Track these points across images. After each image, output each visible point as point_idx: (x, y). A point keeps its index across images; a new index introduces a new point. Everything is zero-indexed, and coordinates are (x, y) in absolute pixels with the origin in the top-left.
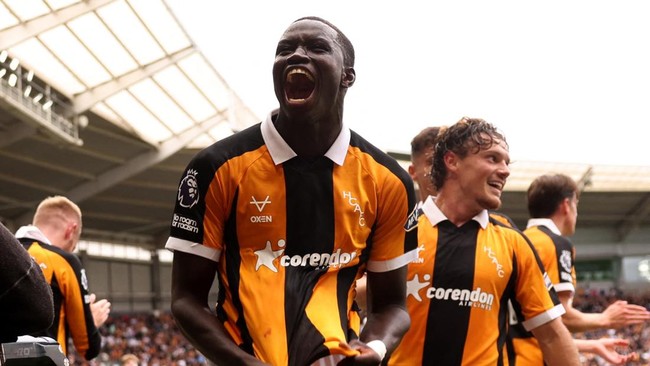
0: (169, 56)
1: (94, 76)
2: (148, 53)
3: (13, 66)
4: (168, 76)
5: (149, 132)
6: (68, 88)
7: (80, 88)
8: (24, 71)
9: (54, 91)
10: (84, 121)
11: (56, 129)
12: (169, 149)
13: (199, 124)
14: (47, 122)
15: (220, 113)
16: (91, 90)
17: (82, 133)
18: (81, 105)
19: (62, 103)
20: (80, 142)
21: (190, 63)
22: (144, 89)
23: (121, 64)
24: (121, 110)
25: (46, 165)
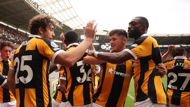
0: (74, 17)
1: (64, 19)
2: (72, 17)
3: (54, 18)
4: (74, 20)
5: (71, 27)
6: (61, 21)
7: (63, 21)
8: (55, 19)
9: (59, 21)
10: (63, 25)
11: (59, 26)
12: (74, 29)
13: (78, 26)
14: (58, 26)
15: (81, 25)
16: (64, 21)
17: (63, 27)
18: (63, 23)
19: (60, 23)
20: (62, 28)
21: (77, 18)
22: (71, 21)
23: (68, 18)
24: (68, 24)
25: (57, 31)
